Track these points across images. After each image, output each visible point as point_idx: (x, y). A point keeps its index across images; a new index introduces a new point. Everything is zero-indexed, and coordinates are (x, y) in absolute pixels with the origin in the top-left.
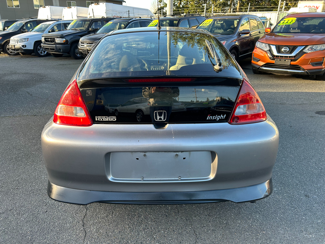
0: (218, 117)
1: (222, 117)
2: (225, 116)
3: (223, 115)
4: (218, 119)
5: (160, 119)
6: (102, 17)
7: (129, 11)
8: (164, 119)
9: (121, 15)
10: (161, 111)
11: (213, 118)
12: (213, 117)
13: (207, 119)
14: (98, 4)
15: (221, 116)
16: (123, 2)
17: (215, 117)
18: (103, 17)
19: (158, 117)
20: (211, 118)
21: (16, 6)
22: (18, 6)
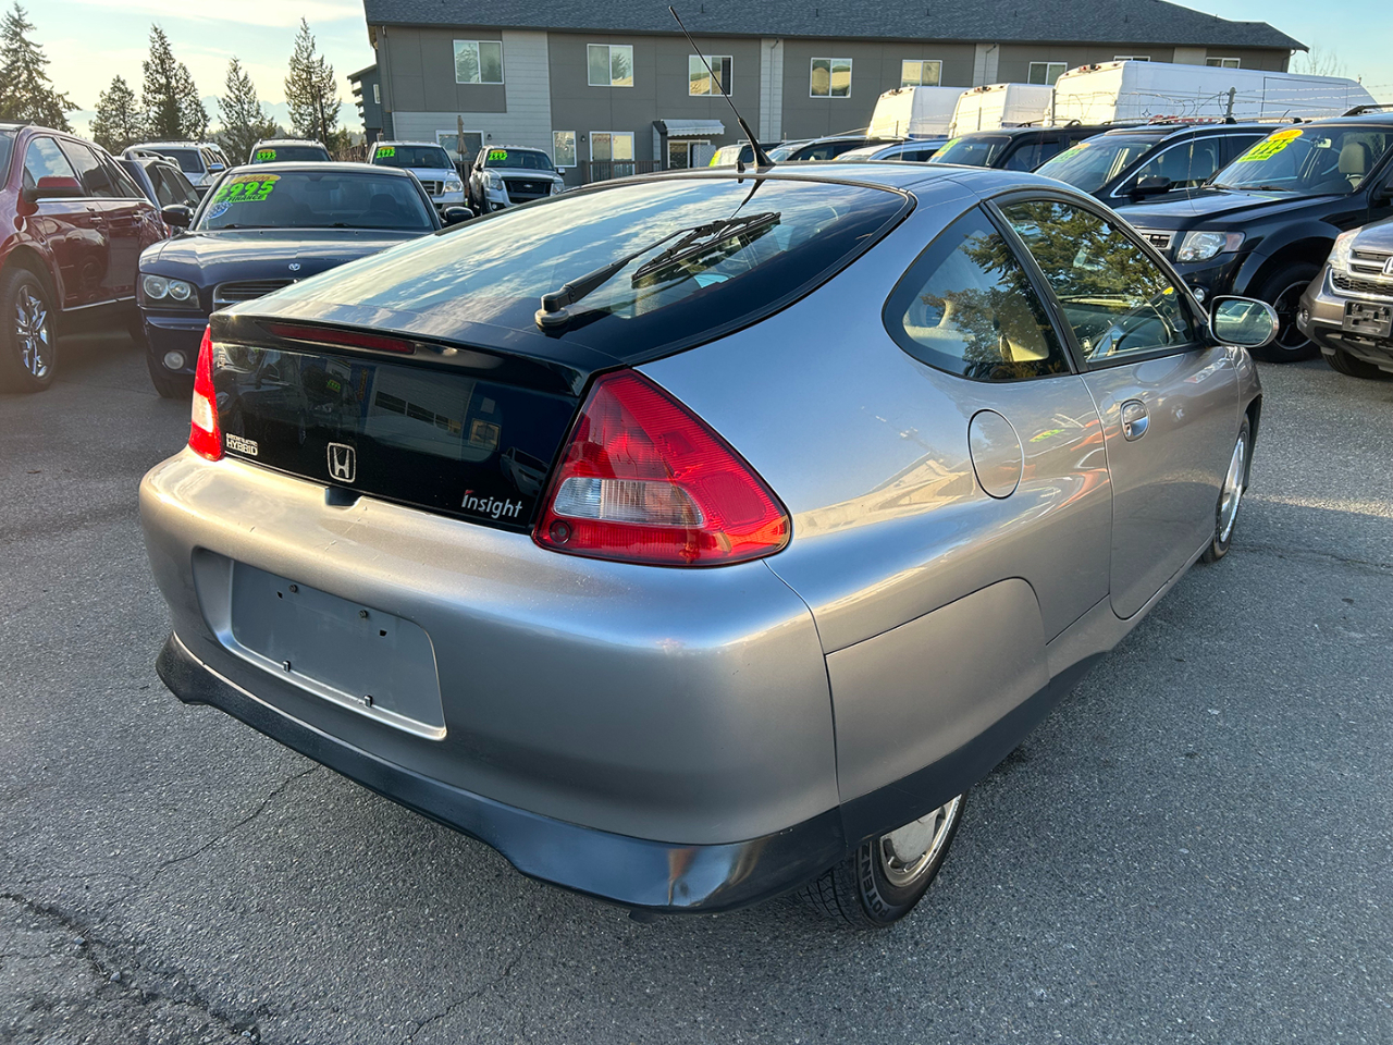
0: (497, 507)
1: (509, 509)
2: (519, 507)
3: (514, 503)
4: (495, 514)
5: (342, 473)
6: (1067, 123)
7: (1232, 93)
8: (350, 478)
9: (1189, 109)
10: (344, 446)
11: (479, 505)
12: (481, 502)
13: (464, 506)
14: (1093, 68)
15: (507, 506)
16: (1293, 52)
17: (486, 504)
18: (1074, 124)
19: (338, 467)
20: (473, 502)
21: (835, 92)
22: (844, 91)
